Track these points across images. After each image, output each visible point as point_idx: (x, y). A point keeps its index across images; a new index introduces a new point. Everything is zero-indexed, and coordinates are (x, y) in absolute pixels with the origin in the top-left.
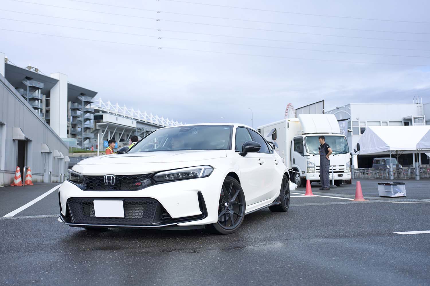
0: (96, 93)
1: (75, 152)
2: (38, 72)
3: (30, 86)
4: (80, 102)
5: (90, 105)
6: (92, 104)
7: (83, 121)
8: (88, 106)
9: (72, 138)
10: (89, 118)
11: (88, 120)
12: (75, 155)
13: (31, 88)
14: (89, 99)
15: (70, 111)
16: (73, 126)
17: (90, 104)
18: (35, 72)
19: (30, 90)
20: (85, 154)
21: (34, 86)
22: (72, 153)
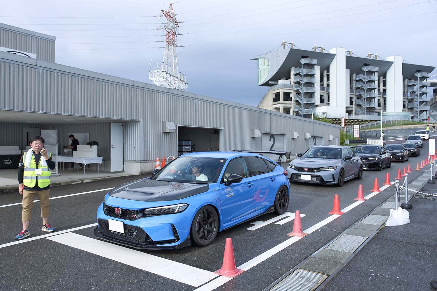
0: (434, 68)
1: (405, 125)
2: (378, 58)
3: (367, 71)
4: (416, 79)
5: (427, 81)
6: (428, 78)
7: (419, 95)
8: (425, 81)
9: (409, 111)
10: (426, 92)
11: (425, 94)
12: (405, 127)
13: (368, 73)
14: (425, 74)
15: (406, 88)
16: (409, 101)
17: (427, 79)
18: (375, 59)
19: (367, 75)
20: (414, 126)
21: (370, 71)
22: (402, 126)
